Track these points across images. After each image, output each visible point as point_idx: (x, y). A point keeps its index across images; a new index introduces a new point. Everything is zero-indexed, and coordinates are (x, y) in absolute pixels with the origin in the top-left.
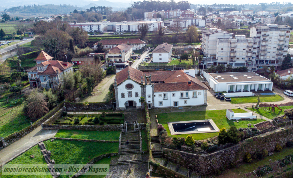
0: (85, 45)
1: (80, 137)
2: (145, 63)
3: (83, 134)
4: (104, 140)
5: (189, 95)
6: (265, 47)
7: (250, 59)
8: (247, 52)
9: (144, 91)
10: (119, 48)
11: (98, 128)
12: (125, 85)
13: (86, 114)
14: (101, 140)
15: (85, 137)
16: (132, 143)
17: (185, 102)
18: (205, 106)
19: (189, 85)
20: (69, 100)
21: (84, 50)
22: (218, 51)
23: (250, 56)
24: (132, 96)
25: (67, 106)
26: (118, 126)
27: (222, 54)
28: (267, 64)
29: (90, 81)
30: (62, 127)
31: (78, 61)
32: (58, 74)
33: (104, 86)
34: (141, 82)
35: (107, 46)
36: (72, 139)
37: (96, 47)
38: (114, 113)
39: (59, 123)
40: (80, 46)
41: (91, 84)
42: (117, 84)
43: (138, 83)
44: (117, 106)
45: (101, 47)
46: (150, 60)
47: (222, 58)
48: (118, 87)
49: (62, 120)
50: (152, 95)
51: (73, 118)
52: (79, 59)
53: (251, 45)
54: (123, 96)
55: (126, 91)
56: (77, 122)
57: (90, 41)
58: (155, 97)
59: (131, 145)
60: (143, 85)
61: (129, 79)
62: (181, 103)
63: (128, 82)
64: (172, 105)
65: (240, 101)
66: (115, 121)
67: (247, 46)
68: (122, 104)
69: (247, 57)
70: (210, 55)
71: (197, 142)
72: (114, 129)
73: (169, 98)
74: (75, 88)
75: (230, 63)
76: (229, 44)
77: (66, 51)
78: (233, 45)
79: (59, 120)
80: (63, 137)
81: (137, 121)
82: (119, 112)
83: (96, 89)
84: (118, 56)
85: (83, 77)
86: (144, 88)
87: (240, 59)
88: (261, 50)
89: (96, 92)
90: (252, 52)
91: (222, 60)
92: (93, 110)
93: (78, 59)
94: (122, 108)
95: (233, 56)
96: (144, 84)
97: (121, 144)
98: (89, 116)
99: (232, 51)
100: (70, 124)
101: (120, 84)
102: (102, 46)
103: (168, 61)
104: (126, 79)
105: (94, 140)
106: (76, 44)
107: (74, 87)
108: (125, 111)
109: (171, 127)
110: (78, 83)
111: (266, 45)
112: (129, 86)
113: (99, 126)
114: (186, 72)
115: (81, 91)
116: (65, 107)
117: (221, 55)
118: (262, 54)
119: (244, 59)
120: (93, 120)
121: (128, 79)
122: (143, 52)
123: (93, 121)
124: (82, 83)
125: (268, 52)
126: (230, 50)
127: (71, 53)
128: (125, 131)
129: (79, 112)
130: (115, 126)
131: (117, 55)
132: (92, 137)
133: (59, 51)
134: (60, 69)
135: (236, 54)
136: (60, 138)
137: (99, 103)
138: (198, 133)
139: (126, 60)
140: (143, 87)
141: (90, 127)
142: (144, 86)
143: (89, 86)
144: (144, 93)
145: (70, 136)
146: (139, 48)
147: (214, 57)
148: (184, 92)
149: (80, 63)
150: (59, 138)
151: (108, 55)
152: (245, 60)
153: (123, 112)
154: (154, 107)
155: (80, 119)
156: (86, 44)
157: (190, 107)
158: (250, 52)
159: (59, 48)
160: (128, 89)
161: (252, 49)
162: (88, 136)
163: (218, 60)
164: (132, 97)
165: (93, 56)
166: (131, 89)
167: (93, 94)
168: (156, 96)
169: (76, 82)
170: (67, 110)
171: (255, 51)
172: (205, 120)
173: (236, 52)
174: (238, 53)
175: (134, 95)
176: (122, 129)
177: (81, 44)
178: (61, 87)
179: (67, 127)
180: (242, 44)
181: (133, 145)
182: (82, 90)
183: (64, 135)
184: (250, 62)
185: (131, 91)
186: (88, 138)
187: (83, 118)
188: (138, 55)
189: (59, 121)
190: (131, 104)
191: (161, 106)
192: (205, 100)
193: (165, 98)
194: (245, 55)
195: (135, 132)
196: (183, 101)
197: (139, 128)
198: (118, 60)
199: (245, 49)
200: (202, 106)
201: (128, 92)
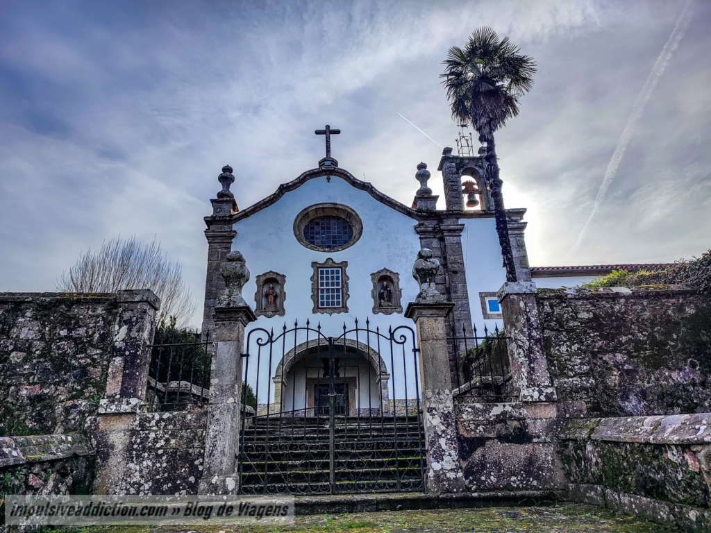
9: (451, 258)
24: (349, 304)
55: (298, 263)
60: (431, 214)
61: (327, 171)
63: (318, 192)
86: (450, 240)
121: (317, 173)
140: (436, 228)
142: (441, 220)
144: (444, 277)
164: (345, 309)
166: (344, 246)
185: (338, 256)
201: (314, 264)
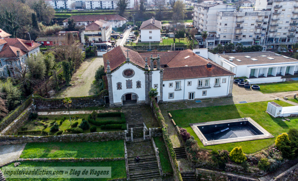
0: (51, 22)
1: (62, 155)
2: (132, 43)
3: (67, 150)
4: (102, 158)
5: (210, 83)
6: (276, 22)
7: (258, 36)
8: (256, 28)
9: (150, 79)
10: (97, 24)
11: (89, 138)
12: (123, 71)
13: (66, 115)
14: (97, 158)
15: (71, 155)
16: (145, 160)
17: (204, 93)
18: (229, 97)
19: (209, 69)
20: (39, 95)
21: (51, 28)
22: (219, 27)
23: (259, 33)
24: (132, 87)
25: (38, 103)
26: (119, 134)
27: (225, 31)
28: (276, 42)
29: (68, 66)
30: (33, 139)
31: (46, 41)
32: (19, 57)
33: (85, 72)
34: (146, 67)
35: (80, 24)
36: (50, 159)
37: (67, 24)
38: (107, 112)
39: (26, 131)
40: (45, 24)
41: (69, 70)
42: (111, 70)
43: (141, 67)
44: (110, 102)
45: (73, 24)
46: (136, 39)
47: (225, 36)
48: (112, 74)
49: (30, 125)
50: (160, 84)
51: (48, 122)
52: (47, 39)
53: (261, 19)
54: (119, 86)
55: (123, 80)
56: (55, 130)
57: (57, 18)
58: (163, 87)
59: (144, 163)
60: (147, 70)
61: (128, 62)
62: (199, 95)
63: (126, 66)
64: (187, 97)
65: (272, 89)
66: (112, 125)
67: (256, 20)
68: (117, 97)
69: (255, 34)
70: (209, 32)
71: (249, 158)
72: (114, 138)
73: (182, 88)
74: (47, 77)
75: (235, 41)
76: (235, 18)
77: (28, 29)
78: (239, 20)
79: (26, 127)
80: (35, 157)
81: (144, 123)
82: (114, 110)
83: (75, 76)
84: (98, 34)
85: (57, 61)
86: (150, 75)
87: (246, 36)
88: (271, 26)
89: (76, 82)
90: (262, 27)
91: (225, 38)
92: (76, 108)
93: (45, 39)
94: (118, 104)
95: (238, 33)
96: (149, 69)
97: (129, 163)
98: (72, 117)
99: (238, 27)
100: (45, 133)
101: (115, 70)
102: (74, 22)
103: (160, 41)
104: (124, 62)
105: (85, 158)
106: (40, 21)
107: (45, 75)
108: (122, 108)
109: (198, 131)
110: (51, 69)
111: (277, 19)
112: (128, 73)
113: (91, 134)
114: (197, 53)
115: (56, 80)
116: (34, 105)
117: (225, 33)
118: (272, 30)
119: (252, 36)
120: (79, 125)
121: (126, 62)
122: (125, 30)
123: (79, 127)
124: (55, 69)
125: (279, 28)
126: (235, 25)
127: (35, 31)
128: (130, 139)
129: (56, 111)
130: (116, 133)
131: (96, 32)
132: (82, 153)
133: (18, 27)
134: (22, 50)
135: (242, 30)
136: (29, 159)
137: (85, 97)
138: (242, 141)
139: (107, 39)
140: (148, 73)
141: (77, 137)
142: (149, 71)
143: (66, 73)
144: (149, 82)
145: (47, 155)
146: (119, 26)
147: (214, 35)
148: (203, 80)
149: (48, 44)
150: (27, 159)
151: (84, 33)
152: (253, 38)
153: (120, 110)
154: (162, 100)
155: (58, 122)
156: (53, 21)
157: (210, 99)
158: (259, 28)
159: (18, 24)
160: (127, 77)
161: (262, 24)
162: (76, 152)
163: (220, 39)
165: (64, 35)
166: (131, 77)
167: (72, 85)
168: (165, 85)
169: (48, 68)
170: (38, 110)
171: (265, 26)
172: (241, 119)
173: (242, 28)
174: (245, 29)
175: (134, 85)
176: (126, 138)
177: (47, 21)
178: (26, 75)
179: (40, 139)
180: (250, 18)
181: (147, 162)
182: (58, 79)
183: (36, 153)
184: (258, 40)
185: (130, 79)
186: (76, 155)
187: (64, 121)
188: (120, 34)
189: (27, 129)
190: (128, 97)
191: (171, 100)
192: (230, 90)
193: (177, 88)
194: (254, 32)
195: (145, 141)
196: (201, 91)
197: (150, 135)
198: (97, 39)
199: (253, 25)
200: (226, 97)
201: (126, 80)
